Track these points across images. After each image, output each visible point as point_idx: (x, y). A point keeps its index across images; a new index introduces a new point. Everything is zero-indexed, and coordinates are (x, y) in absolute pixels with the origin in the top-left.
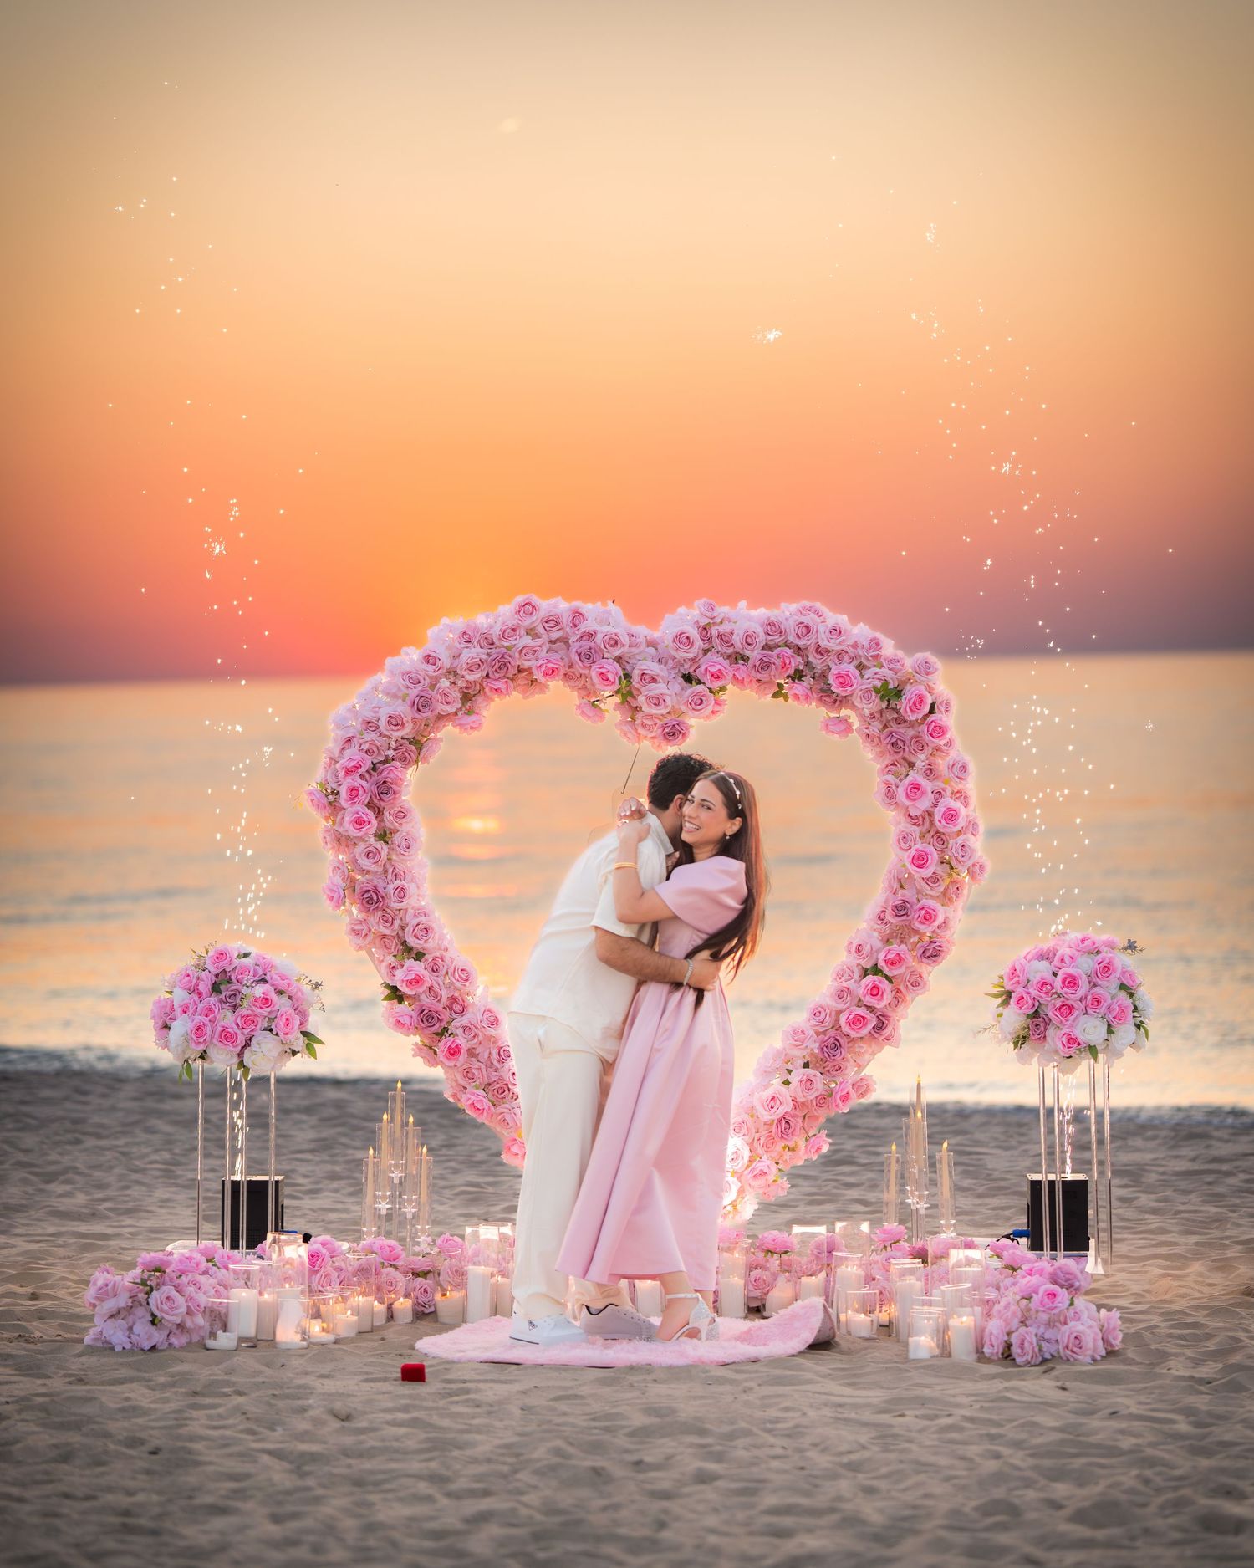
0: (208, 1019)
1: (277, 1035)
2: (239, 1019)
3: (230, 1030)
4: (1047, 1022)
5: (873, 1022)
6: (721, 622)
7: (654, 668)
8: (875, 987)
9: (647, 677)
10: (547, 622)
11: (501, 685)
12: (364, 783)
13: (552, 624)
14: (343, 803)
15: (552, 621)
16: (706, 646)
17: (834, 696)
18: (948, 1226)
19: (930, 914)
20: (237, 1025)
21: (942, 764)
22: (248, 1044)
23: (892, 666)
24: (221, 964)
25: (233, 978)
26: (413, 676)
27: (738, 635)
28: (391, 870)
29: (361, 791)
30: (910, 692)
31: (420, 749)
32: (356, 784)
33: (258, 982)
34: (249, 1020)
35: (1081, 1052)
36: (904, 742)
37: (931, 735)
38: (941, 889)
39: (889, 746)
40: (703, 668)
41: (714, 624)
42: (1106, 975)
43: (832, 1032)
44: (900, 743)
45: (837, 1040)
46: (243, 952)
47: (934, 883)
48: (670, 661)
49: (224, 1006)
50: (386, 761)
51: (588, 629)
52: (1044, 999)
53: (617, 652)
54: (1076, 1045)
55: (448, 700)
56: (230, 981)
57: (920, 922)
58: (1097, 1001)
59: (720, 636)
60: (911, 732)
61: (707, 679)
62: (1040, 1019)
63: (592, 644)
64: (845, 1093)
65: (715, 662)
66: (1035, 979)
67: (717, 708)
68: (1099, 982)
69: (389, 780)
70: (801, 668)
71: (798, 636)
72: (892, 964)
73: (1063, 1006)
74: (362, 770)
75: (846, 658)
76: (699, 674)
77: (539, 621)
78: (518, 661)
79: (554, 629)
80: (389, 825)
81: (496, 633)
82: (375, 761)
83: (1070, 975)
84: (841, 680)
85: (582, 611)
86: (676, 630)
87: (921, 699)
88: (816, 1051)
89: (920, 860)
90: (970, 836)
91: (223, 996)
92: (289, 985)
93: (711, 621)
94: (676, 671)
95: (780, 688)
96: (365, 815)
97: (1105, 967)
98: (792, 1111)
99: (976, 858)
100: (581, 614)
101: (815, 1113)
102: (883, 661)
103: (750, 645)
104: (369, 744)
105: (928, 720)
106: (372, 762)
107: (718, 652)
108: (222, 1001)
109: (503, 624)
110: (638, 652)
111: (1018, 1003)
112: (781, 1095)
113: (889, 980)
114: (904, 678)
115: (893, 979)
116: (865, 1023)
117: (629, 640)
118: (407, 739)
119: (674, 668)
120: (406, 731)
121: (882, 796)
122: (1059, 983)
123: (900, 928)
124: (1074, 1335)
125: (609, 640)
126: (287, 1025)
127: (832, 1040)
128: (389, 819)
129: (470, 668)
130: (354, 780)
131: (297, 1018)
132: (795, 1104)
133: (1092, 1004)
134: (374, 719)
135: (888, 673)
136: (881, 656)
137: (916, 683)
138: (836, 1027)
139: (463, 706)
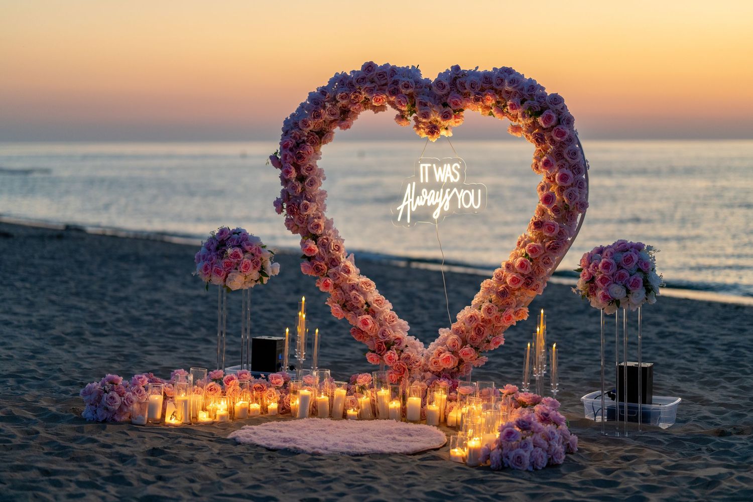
0: (210, 263)
1: (241, 272)
2: (224, 263)
3: (219, 269)
4: (596, 287)
5: (523, 281)
6: (462, 75)
7: (426, 99)
8: (523, 263)
9: (422, 103)
10: (380, 75)
11: (357, 106)
12: (290, 153)
14: (282, 163)
15: (382, 75)
16: (453, 89)
17: (511, 115)
18: (555, 387)
19: (551, 228)
20: (222, 267)
21: (565, 151)
22: (227, 276)
23: (539, 100)
24: (222, 236)
26: (316, 101)
27: (467, 83)
28: (304, 196)
29: (287, 158)
30: (546, 112)
31: (321, 138)
32: (286, 153)
33: (238, 246)
34: (229, 265)
35: (610, 303)
36: (542, 139)
37: (556, 136)
38: (560, 215)
39: (535, 141)
40: (449, 99)
41: (459, 77)
42: (629, 263)
43: (504, 285)
44: (540, 140)
45: (505, 289)
46: (237, 232)
47: (556, 212)
48: (437, 97)
49: (219, 257)
50: (304, 142)
51: (396, 79)
52: (595, 274)
53: (408, 91)
54: (607, 299)
55: (333, 113)
56: (225, 245)
57: (546, 231)
58: (621, 277)
59: (461, 84)
60: (548, 134)
61: (451, 105)
62: (593, 285)
63: (396, 87)
64: (508, 315)
65: (454, 96)
66: (593, 263)
67: (457, 120)
68: (624, 267)
69: (301, 151)
70: (498, 100)
71: (497, 84)
72: (533, 252)
73: (603, 278)
74: (290, 146)
75: (517, 95)
76: (448, 101)
77: (374, 75)
78: (364, 94)
79: (382, 79)
80: (303, 174)
81: (354, 81)
82: (298, 142)
83: (607, 263)
84: (512, 107)
86: (438, 79)
87: (550, 117)
88: (494, 294)
89: (548, 199)
90: (577, 189)
91: (218, 253)
92: (251, 249)
93: (457, 76)
94: (439, 101)
95: (492, 111)
96: (291, 168)
97: (628, 259)
98: (481, 324)
99: (578, 200)
100: (394, 71)
101: (496, 325)
102: (535, 97)
103: (474, 88)
104: (295, 134)
105: (555, 128)
106: (296, 142)
107: (460, 92)
108: (217, 255)
109: (358, 76)
110: (420, 91)
111: (583, 275)
112: (476, 315)
113: (531, 260)
114: (545, 106)
115: (533, 260)
116: (519, 282)
117: (416, 85)
118: (315, 132)
119: (438, 99)
120: (312, 127)
121: (534, 167)
122: (600, 265)
123: (539, 234)
124: (517, 456)
125: (405, 84)
126: (245, 267)
127: (502, 289)
128: (304, 172)
129: (342, 98)
130: (286, 151)
131: (251, 264)
132: (483, 320)
133: (619, 278)
134: (297, 122)
135: (536, 104)
136: (534, 95)
137: (549, 109)
138: (506, 283)
139: (340, 116)
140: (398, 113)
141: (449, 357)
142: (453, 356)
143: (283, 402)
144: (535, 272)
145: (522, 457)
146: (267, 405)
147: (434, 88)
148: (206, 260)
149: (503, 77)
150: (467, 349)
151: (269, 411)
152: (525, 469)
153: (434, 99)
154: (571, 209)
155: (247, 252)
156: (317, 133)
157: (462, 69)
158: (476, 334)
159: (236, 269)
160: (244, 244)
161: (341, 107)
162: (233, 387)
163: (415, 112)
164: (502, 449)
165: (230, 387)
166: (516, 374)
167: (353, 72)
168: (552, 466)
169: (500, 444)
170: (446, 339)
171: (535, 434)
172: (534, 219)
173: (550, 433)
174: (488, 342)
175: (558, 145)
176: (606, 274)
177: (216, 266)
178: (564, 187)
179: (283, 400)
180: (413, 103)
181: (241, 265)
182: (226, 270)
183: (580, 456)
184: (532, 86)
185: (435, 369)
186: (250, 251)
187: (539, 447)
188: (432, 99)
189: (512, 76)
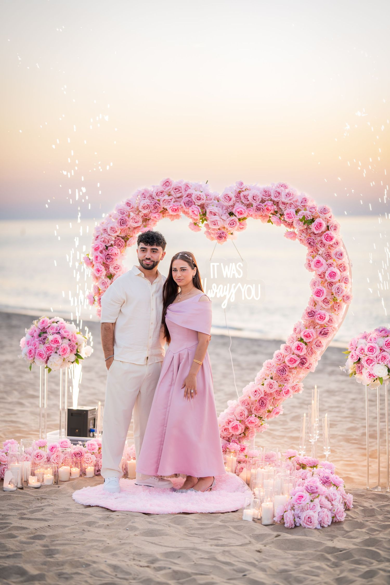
0: (34, 347)
1: (60, 355)
2: (45, 348)
3: (41, 352)
4: (363, 367)
5: (299, 362)
6: (245, 190)
7: (215, 209)
8: (299, 346)
9: (212, 213)
11: (156, 215)
12: (101, 255)
13: (177, 190)
14: (94, 263)
15: (177, 189)
16: (237, 201)
17: (288, 222)
18: (327, 450)
19: (322, 317)
20: (44, 351)
21: (333, 252)
22: (48, 358)
23: (311, 210)
24: (42, 325)
25: (47, 331)
26: (122, 211)
27: (250, 196)
29: (99, 258)
30: (317, 221)
31: (126, 242)
32: (97, 255)
33: (57, 333)
34: (50, 349)
35: (375, 380)
36: (314, 243)
37: (326, 239)
38: (330, 306)
39: (308, 244)
40: (234, 209)
41: (243, 191)
42: (389, 347)
43: (282, 365)
44: (312, 244)
45: (284, 368)
46: (56, 321)
47: (327, 303)
48: (224, 207)
49: (41, 342)
50: (112, 245)
51: (190, 193)
52: (361, 356)
53: (200, 203)
54: (372, 377)
55: (136, 221)
56: (45, 332)
57: (318, 319)
58: (384, 358)
59: (244, 196)
60: (319, 239)
61: (237, 214)
62: (360, 365)
63: (190, 199)
64: (286, 390)
65: (239, 207)
66: (359, 347)
67: (241, 227)
68: (386, 350)
69: (110, 253)
70: (276, 210)
71: (275, 197)
72: (307, 337)
73: (369, 359)
74: (101, 249)
75: (292, 206)
76: (234, 211)
77: (171, 189)
78: (163, 205)
79: (178, 192)
80: (111, 272)
81: (154, 194)
82: (107, 246)
83: (371, 346)
84: (288, 215)
85: (189, 185)
86: (225, 193)
87: (320, 225)
88: (275, 372)
89: (318, 293)
90: (343, 284)
91: (40, 338)
92: (68, 336)
93: (241, 190)
94: (226, 211)
95: (270, 218)
96: (101, 268)
97: (388, 343)
98: (265, 397)
99: (344, 293)
100: (188, 186)
101: (276, 398)
102: (307, 208)
103: (255, 200)
104: (104, 239)
105: (325, 234)
106: (106, 246)
107: (243, 203)
108: (40, 341)
109: (158, 190)
110: (210, 202)
111: (351, 357)
112: (260, 390)
113: (306, 344)
114: (316, 216)
115: (308, 344)
116: (296, 361)
117: (206, 197)
118: (121, 237)
119: (225, 210)
120: (118, 233)
121: (307, 265)
122: (366, 350)
123: (312, 322)
124: (308, 517)
125: (197, 197)
126: (64, 351)
127: (282, 368)
128: (111, 270)
129: (144, 208)
130: (97, 253)
131: (69, 348)
132: (266, 394)
133: (382, 359)
134: (106, 228)
135: (309, 213)
136: (307, 206)
137: (320, 217)
138: (285, 362)
139: (142, 224)
140: (191, 221)
141: (237, 425)
142: (240, 424)
143: (98, 465)
144: (309, 353)
145: (312, 518)
146: (85, 469)
147: (222, 200)
148: (30, 345)
149: (280, 191)
150: (253, 418)
151: (87, 473)
152: (315, 527)
153: (222, 209)
154: (338, 301)
155: (64, 338)
156: (123, 238)
157: (245, 184)
158: (260, 405)
159: (56, 353)
160: (62, 332)
161: (143, 216)
162: (56, 453)
163: (206, 220)
164: (294, 510)
165: (54, 454)
166: (282, 431)
167: (154, 187)
168: (335, 523)
169: (292, 506)
170: (234, 409)
171: (320, 497)
172: (308, 310)
173: (332, 495)
174: (269, 411)
175: (327, 247)
176: (371, 356)
177: (39, 351)
178: (333, 282)
179: (98, 464)
180: (204, 212)
181: (60, 349)
182: (48, 353)
183: (355, 512)
184: (305, 198)
185: (225, 435)
186: (68, 337)
187: (325, 508)
188: (220, 209)
189: (287, 191)
